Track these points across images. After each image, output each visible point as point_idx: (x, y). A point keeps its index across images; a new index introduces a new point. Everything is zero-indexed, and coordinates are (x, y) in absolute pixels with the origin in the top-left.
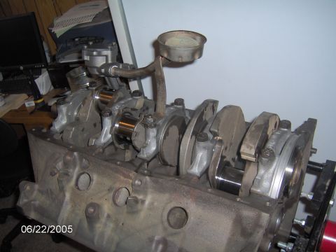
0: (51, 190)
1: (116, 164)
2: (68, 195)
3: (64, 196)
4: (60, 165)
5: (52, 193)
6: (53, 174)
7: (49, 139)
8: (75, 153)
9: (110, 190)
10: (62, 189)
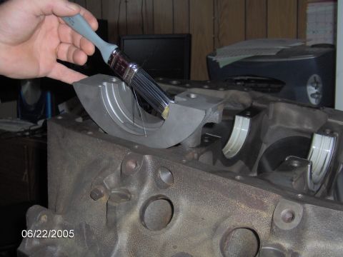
0: (87, 226)
1: (234, 179)
2: (123, 238)
3: (116, 238)
4: (112, 179)
5: (90, 232)
6: (95, 196)
7: (90, 133)
8: (147, 157)
9: (216, 228)
10: (113, 226)
